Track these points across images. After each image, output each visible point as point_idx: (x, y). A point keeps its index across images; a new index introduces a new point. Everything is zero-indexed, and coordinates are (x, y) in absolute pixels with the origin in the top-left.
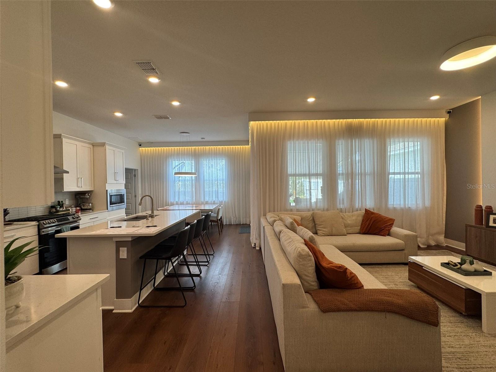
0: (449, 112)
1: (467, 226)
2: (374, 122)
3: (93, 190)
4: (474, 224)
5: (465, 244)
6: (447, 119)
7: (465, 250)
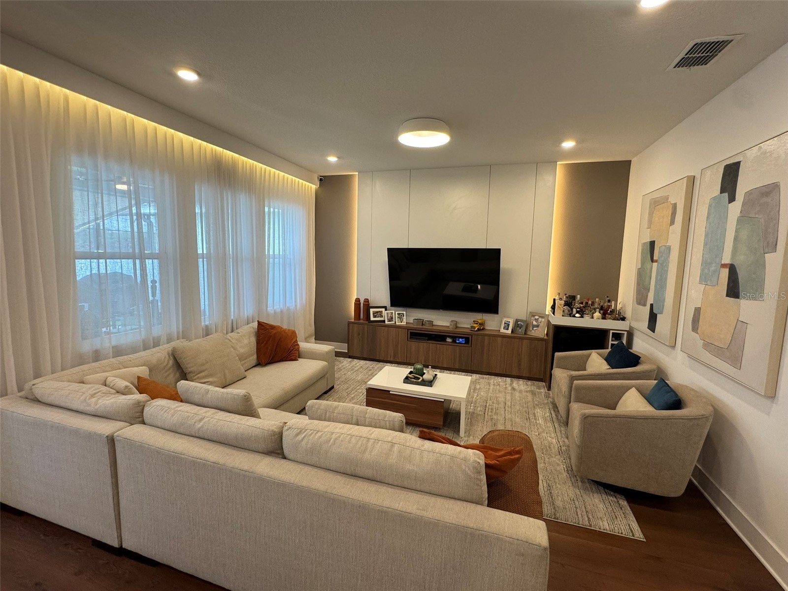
0: (321, 180)
1: (349, 323)
2: (252, 165)
4: (353, 320)
5: (347, 344)
6: (317, 187)
7: (347, 351)
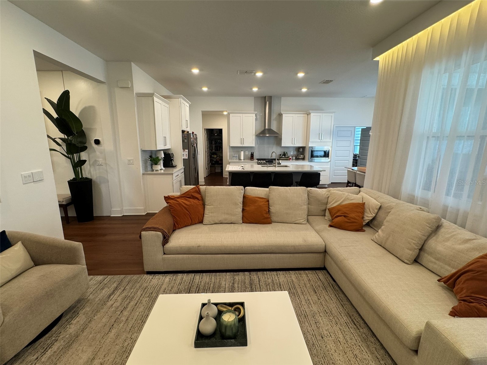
3: (305, 146)
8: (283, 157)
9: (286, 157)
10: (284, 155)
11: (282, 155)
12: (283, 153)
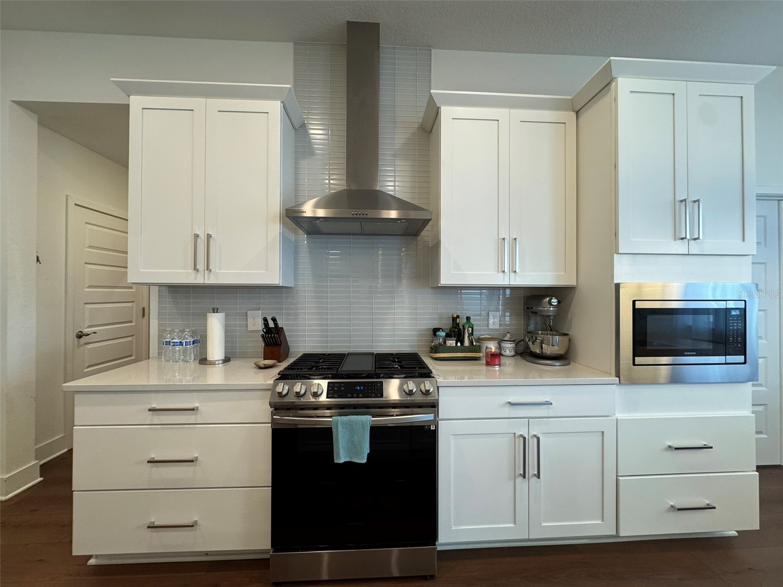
3: (572, 283)
8: (451, 343)
9: (467, 343)
10: (456, 331)
11: (443, 334)
12: (447, 324)
